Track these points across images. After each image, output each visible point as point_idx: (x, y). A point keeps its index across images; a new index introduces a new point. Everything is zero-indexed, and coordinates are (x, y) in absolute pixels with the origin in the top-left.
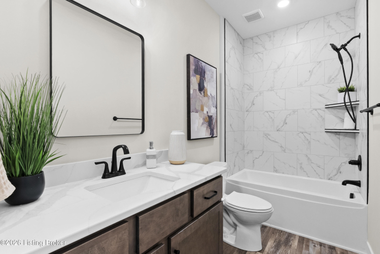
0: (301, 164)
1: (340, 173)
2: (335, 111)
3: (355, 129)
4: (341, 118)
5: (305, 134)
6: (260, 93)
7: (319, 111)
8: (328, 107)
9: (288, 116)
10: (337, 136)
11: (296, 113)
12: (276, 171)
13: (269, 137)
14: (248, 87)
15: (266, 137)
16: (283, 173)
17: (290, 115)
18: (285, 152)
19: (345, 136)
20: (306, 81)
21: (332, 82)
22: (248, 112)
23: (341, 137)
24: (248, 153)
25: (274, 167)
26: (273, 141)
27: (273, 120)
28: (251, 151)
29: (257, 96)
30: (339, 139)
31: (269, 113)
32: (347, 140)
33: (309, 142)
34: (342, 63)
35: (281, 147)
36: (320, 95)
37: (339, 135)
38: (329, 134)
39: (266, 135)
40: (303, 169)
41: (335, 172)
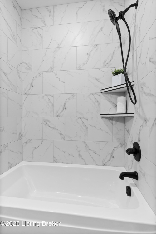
0: (80, 151)
1: (113, 158)
2: (109, 96)
3: (126, 114)
4: (114, 104)
5: (83, 120)
6: (40, 74)
7: (95, 96)
8: (103, 92)
9: (68, 100)
10: (111, 121)
11: (75, 97)
12: (56, 161)
13: (48, 123)
14: (27, 66)
15: (45, 123)
16: (63, 163)
17: (69, 99)
18: (65, 140)
19: (117, 121)
20: (84, 64)
21: (106, 67)
22: (26, 95)
23: (114, 122)
24: (26, 143)
25: (54, 157)
26: (53, 128)
27: (53, 105)
28: (30, 140)
29: (36, 77)
30: (112, 124)
31: (49, 96)
32: (119, 125)
33: (87, 128)
34: (120, 36)
35: (61, 134)
36: (97, 79)
37: (112, 120)
38: (104, 119)
39: (46, 122)
40: (81, 156)
41: (109, 157)
